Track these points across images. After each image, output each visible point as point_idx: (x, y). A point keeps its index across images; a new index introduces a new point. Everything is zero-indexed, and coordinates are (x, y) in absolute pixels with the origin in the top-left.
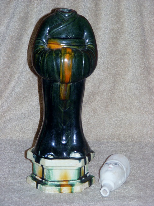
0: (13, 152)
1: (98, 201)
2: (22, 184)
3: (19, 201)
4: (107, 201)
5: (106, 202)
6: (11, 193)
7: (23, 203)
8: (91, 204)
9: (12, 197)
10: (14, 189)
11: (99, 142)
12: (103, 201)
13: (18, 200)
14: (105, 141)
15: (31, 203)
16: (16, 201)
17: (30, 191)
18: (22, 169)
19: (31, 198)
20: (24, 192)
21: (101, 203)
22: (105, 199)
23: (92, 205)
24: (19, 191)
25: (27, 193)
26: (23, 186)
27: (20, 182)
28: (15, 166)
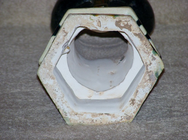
0: (14, 46)
1: (163, 117)
2: (30, 95)
3: (26, 122)
4: (177, 116)
5: (176, 118)
6: (11, 110)
7: (33, 124)
8: (150, 122)
9: (13, 116)
10: (17, 103)
11: (164, 27)
12: (171, 116)
13: (23, 119)
14: (175, 24)
15: (47, 124)
16: (20, 121)
17: (44, 105)
18: (30, 73)
19: (46, 116)
20: (33, 107)
21: (168, 119)
22: (175, 113)
23: (152, 123)
24: (25, 106)
25: (38, 109)
26: (32, 98)
27: (27, 92)
28: (17, 68)
